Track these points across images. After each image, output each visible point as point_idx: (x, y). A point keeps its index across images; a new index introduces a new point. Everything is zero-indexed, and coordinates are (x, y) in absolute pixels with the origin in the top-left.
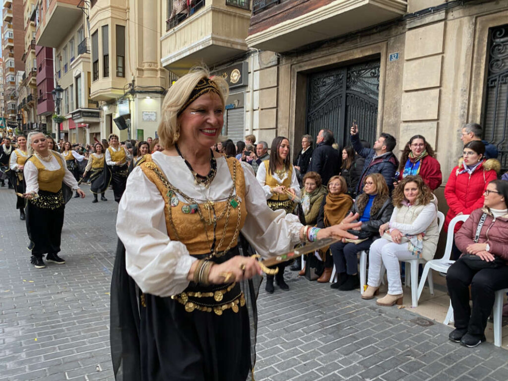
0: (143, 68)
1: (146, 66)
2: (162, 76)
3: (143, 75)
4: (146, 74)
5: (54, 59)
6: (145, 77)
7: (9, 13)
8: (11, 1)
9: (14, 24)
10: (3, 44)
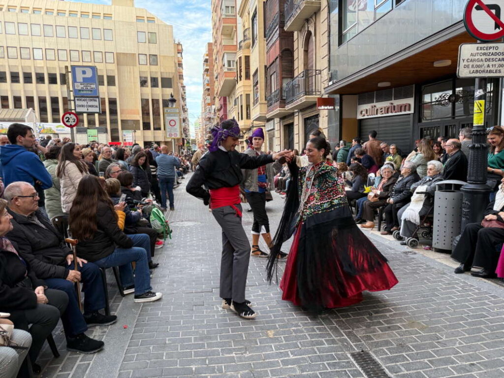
5: (227, 103)
7: (207, 66)
8: (208, 57)
9: (210, 73)
10: (204, 88)
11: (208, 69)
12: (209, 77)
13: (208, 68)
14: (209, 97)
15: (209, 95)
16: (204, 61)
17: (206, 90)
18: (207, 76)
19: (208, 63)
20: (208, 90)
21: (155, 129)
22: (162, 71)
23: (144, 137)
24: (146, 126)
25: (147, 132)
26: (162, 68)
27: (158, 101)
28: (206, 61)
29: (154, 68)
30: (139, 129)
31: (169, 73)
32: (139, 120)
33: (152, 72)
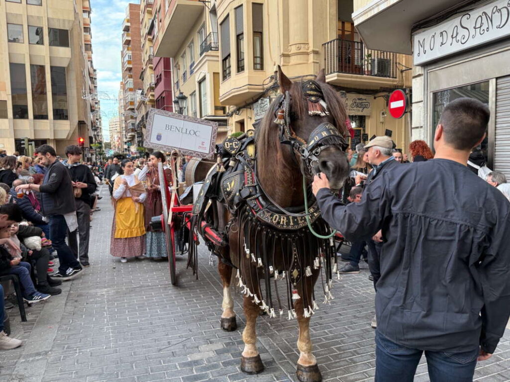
0: (290, 53)
1: (294, 49)
2: (315, 61)
3: (289, 63)
4: (293, 60)
5: (171, 70)
6: (292, 65)
7: (127, 36)
8: (129, 24)
9: (132, 46)
10: (123, 67)
11: (130, 41)
12: (131, 52)
13: (129, 38)
14: (132, 79)
15: (131, 77)
16: (124, 30)
17: (126, 70)
18: (128, 50)
19: (130, 32)
20: (130, 69)
21: (36, 117)
22: (50, 16)
23: (15, 131)
24: (20, 112)
25: (21, 122)
26: (50, 11)
27: (42, 68)
28: (127, 29)
29: (34, 11)
30: (6, 117)
31: (64, 20)
32: (6, 101)
33: (32, 16)
